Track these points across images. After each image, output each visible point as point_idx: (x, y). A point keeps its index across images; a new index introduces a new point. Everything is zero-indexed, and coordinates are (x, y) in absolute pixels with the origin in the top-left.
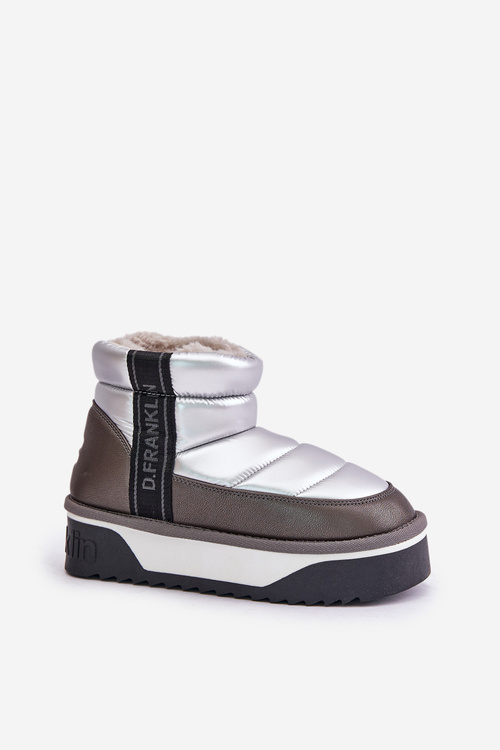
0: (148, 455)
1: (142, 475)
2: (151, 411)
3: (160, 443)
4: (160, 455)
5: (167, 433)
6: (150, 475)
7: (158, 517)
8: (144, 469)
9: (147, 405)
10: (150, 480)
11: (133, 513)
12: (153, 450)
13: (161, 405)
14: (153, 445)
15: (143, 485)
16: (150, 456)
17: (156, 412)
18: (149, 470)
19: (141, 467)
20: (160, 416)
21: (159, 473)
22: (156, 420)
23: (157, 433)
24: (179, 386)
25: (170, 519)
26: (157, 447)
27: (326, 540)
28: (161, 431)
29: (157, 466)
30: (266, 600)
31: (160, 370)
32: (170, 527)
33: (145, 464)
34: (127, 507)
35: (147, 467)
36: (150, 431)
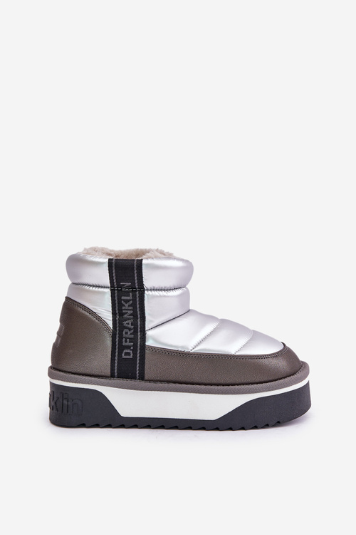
0: (126, 333)
1: (122, 348)
2: (127, 301)
3: (134, 324)
4: (135, 333)
5: (139, 316)
6: (128, 347)
7: (133, 377)
8: (124, 344)
9: (123, 298)
10: (128, 351)
11: (112, 376)
12: (130, 329)
13: (134, 297)
14: (130, 326)
15: (123, 355)
16: (128, 334)
17: (131, 302)
18: (128, 344)
19: (120, 342)
20: (134, 305)
21: (135, 346)
22: (131, 308)
23: (132, 317)
24: (147, 283)
25: (142, 378)
26: (133, 327)
27: (257, 383)
28: (134, 315)
29: (134, 340)
30: (217, 429)
31: (135, 272)
32: (142, 384)
33: (124, 340)
34: (108, 372)
35: (126, 341)
36: (126, 316)
